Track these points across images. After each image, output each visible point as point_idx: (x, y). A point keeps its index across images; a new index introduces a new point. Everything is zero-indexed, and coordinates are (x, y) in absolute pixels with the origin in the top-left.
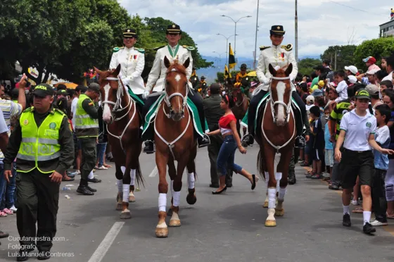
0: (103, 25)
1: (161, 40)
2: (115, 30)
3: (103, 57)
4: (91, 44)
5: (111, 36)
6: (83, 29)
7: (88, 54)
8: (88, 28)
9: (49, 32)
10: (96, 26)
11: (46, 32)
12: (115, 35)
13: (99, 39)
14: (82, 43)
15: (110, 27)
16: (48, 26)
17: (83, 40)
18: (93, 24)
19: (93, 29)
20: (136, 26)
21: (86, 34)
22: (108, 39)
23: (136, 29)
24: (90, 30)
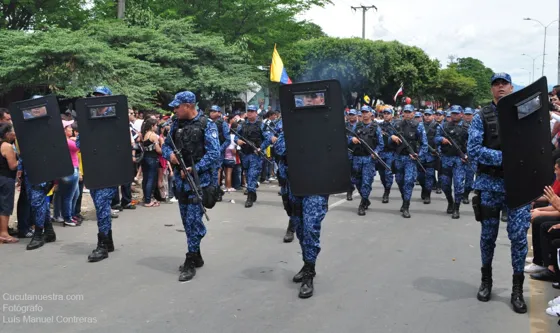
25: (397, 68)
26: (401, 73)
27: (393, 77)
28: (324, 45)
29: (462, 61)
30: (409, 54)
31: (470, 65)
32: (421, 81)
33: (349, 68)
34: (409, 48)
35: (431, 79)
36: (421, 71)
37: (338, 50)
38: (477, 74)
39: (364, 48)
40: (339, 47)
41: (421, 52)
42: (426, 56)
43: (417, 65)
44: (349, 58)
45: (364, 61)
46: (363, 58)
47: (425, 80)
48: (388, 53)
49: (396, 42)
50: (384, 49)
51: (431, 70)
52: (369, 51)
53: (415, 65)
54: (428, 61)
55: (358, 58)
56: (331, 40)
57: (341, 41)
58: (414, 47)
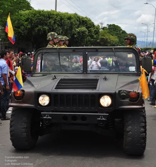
0: (83, 29)
1: (114, 34)
2: (89, 30)
3: (84, 41)
4: (79, 36)
5: (87, 33)
6: (75, 30)
7: (77, 40)
8: (78, 30)
9: (60, 32)
10: (81, 29)
11: (59, 32)
12: (89, 33)
13: (82, 34)
14: (75, 36)
15: (87, 30)
16: (60, 29)
17: (76, 35)
18: (80, 28)
19: (80, 30)
20: (97, 29)
21: (77, 32)
22: (86, 34)
23: (97, 30)
24: (79, 31)
25: (77, 30)
26: (79, 32)
27: (74, 34)
28: (35, 15)
29: (110, 26)
30: (83, 21)
31: (114, 29)
32: (89, 37)
33: (50, 28)
34: (83, 18)
35: (95, 36)
36: (90, 31)
37: (43, 18)
38: (118, 34)
39: (59, 17)
40: (44, 16)
41: (90, 20)
42: (92, 23)
43: (88, 28)
44: (50, 23)
45: (58, 25)
46: (58, 23)
47: (92, 37)
48: (72, 20)
49: (76, 14)
50: (70, 18)
51: (95, 31)
52: (61, 19)
53: (86, 28)
54: (94, 26)
55: (55, 23)
56: (39, 12)
57: (45, 12)
58: (86, 18)
